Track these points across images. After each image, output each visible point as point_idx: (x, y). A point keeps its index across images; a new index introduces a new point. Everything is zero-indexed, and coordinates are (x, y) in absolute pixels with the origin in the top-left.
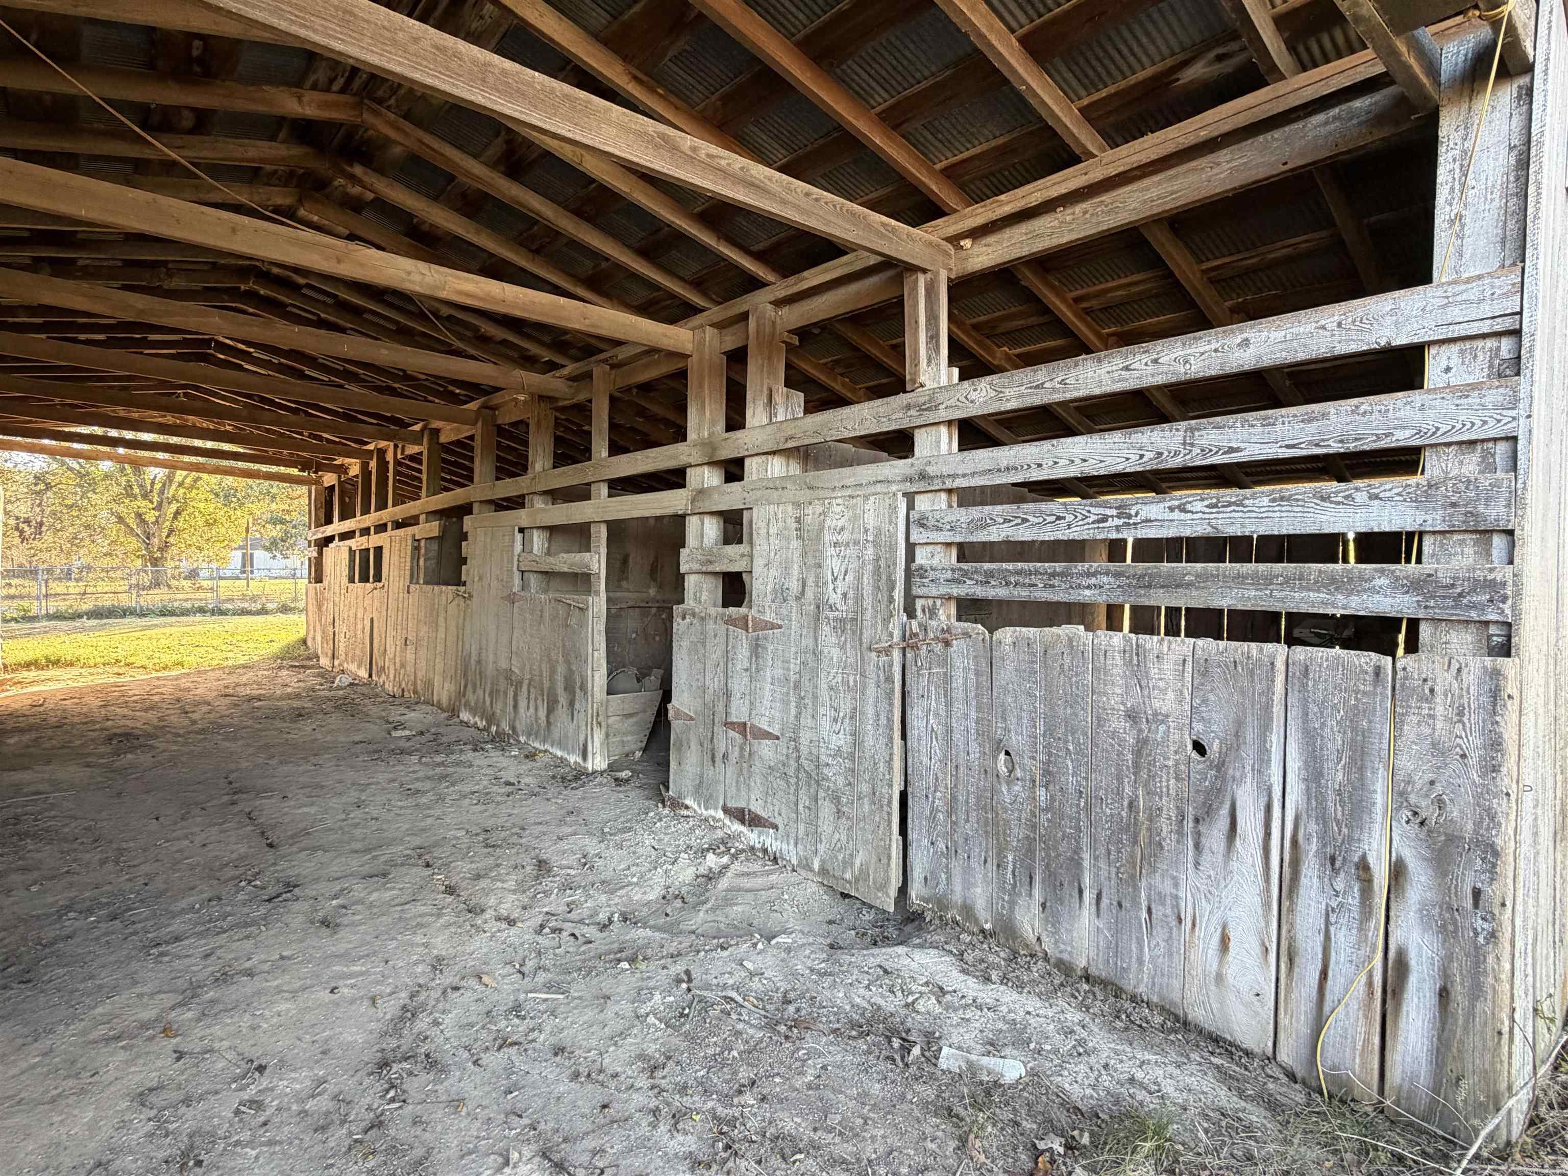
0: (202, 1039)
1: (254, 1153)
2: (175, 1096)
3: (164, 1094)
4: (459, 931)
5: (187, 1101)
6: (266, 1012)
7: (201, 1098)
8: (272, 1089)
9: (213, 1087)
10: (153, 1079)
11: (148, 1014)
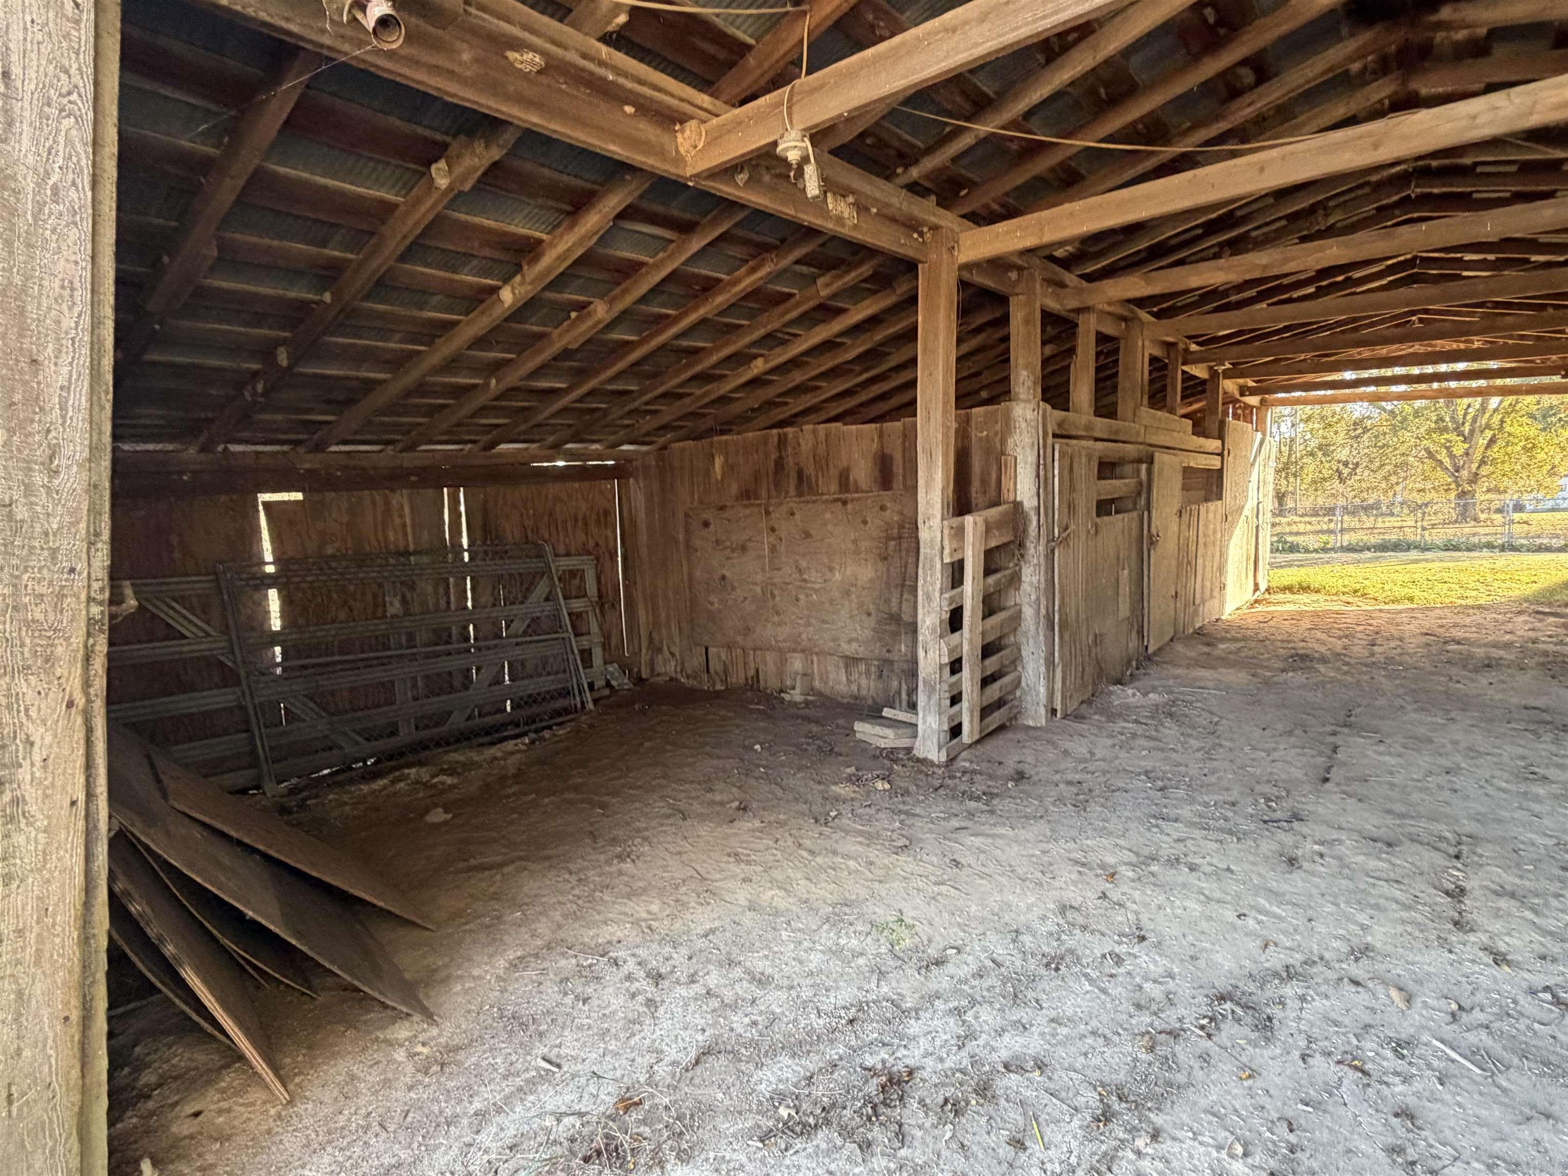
0: (1124, 894)
1: (1088, 988)
2: (1081, 920)
3: (1076, 915)
4: (1417, 934)
5: (1084, 928)
6: (1178, 903)
7: (1092, 932)
8: (1136, 957)
9: (1103, 929)
10: (1077, 901)
11: (1110, 859)
